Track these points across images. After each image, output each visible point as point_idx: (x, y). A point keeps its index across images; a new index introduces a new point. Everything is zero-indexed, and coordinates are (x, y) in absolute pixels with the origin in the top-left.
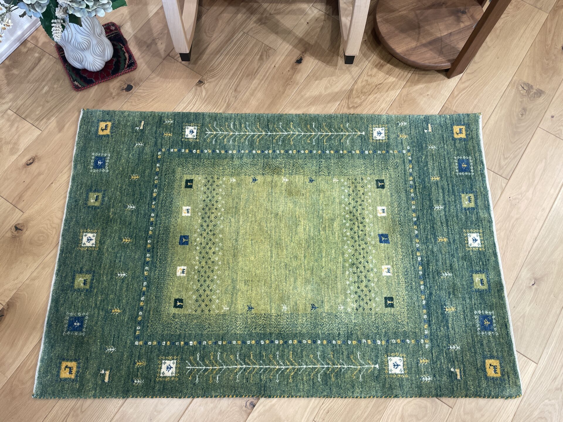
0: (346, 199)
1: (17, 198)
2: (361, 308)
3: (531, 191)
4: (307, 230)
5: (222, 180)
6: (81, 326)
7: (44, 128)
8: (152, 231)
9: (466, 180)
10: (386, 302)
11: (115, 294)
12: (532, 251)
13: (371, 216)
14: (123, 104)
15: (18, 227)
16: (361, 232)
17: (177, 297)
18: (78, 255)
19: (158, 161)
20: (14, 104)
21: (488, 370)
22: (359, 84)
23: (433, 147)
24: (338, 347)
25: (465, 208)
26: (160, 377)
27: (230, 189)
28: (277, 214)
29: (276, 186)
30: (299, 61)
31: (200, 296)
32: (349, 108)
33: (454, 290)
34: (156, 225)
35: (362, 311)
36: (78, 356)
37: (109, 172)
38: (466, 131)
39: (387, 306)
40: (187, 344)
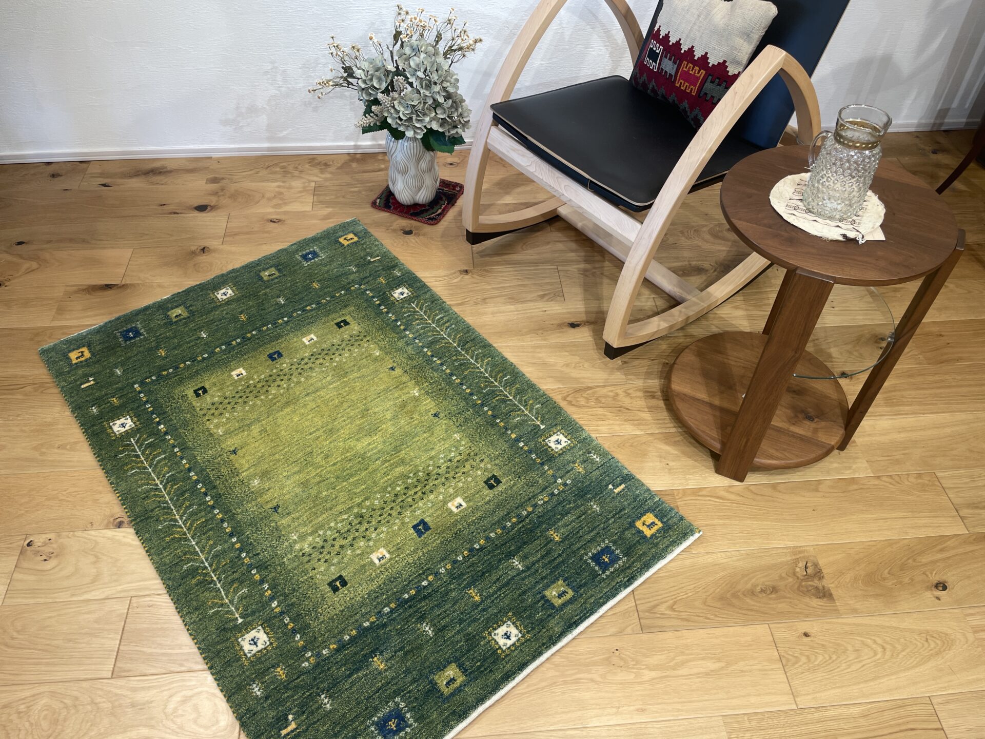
0: (441, 461)
1: (233, 233)
2: (308, 558)
3: (653, 674)
4: (371, 447)
6: (131, 338)
7: (316, 210)
8: (268, 328)
9: (586, 574)
10: (336, 580)
11: (180, 342)
13: (441, 497)
15: (205, 250)
17: (207, 387)
18: (204, 296)
19: (348, 290)
23: (596, 508)
24: (239, 563)
25: (544, 596)
26: (109, 424)
27: (364, 356)
29: (401, 389)
30: (573, 325)
31: (221, 403)
33: (412, 650)
34: (276, 327)
35: (305, 561)
36: (98, 354)
37: (305, 267)
38: (658, 531)
39: (330, 584)
40: (159, 423)
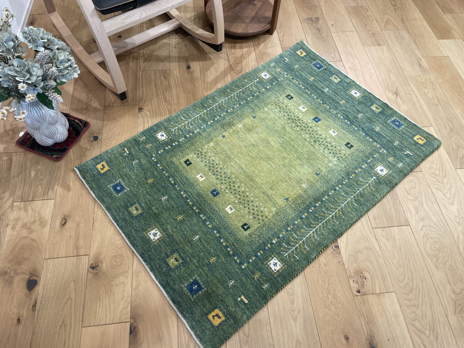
0: (281, 114)
1: (75, 250)
4: (276, 141)
5: (205, 148)
6: (199, 286)
7: (55, 197)
9: (326, 71)
10: (348, 147)
12: (381, 83)
13: (301, 114)
14: (100, 149)
15: (94, 266)
17: (241, 224)
18: (156, 248)
19: (157, 163)
20: (15, 197)
21: (418, 142)
22: (232, 61)
23: (297, 66)
25: (338, 83)
26: (276, 273)
27: (214, 150)
29: (238, 132)
30: (189, 67)
32: (238, 74)
33: (370, 119)
34: (189, 197)
36: (215, 304)
37: (130, 189)
39: (350, 148)
40: (272, 244)
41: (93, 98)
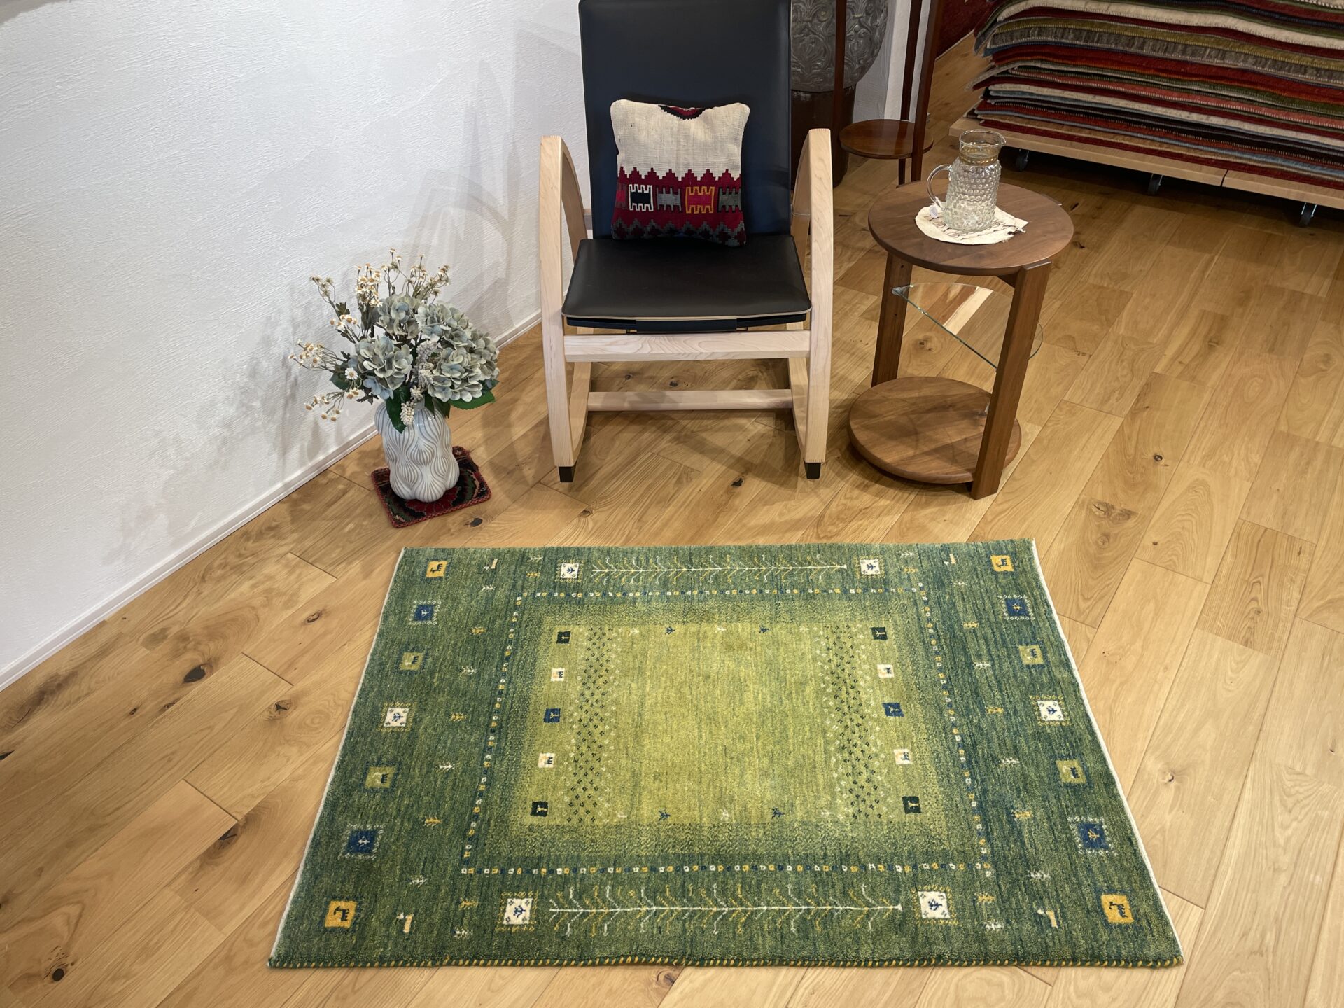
0: (824, 655)
1: (286, 666)
2: (862, 815)
3: (1139, 644)
4: (760, 697)
5: (617, 632)
6: (371, 845)
7: (340, 575)
8: (500, 703)
9: (1024, 627)
10: (906, 805)
11: (433, 795)
12: (1158, 729)
13: (868, 678)
15: (281, 705)
16: (853, 701)
17: (537, 799)
18: (376, 738)
19: (516, 608)
20: (299, 546)
21: (1107, 911)
23: (962, 584)
24: (824, 876)
25: (1028, 666)
26: (503, 925)
27: (629, 644)
28: (709, 677)
29: (705, 637)
30: (738, 483)
31: (578, 797)
32: (819, 538)
33: (1026, 784)
34: (506, 695)
35: (864, 818)
36: (360, 892)
37: (438, 625)
38: (1013, 562)
39: (907, 811)
40: (551, 871)
41: (536, 461)
